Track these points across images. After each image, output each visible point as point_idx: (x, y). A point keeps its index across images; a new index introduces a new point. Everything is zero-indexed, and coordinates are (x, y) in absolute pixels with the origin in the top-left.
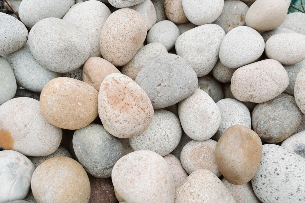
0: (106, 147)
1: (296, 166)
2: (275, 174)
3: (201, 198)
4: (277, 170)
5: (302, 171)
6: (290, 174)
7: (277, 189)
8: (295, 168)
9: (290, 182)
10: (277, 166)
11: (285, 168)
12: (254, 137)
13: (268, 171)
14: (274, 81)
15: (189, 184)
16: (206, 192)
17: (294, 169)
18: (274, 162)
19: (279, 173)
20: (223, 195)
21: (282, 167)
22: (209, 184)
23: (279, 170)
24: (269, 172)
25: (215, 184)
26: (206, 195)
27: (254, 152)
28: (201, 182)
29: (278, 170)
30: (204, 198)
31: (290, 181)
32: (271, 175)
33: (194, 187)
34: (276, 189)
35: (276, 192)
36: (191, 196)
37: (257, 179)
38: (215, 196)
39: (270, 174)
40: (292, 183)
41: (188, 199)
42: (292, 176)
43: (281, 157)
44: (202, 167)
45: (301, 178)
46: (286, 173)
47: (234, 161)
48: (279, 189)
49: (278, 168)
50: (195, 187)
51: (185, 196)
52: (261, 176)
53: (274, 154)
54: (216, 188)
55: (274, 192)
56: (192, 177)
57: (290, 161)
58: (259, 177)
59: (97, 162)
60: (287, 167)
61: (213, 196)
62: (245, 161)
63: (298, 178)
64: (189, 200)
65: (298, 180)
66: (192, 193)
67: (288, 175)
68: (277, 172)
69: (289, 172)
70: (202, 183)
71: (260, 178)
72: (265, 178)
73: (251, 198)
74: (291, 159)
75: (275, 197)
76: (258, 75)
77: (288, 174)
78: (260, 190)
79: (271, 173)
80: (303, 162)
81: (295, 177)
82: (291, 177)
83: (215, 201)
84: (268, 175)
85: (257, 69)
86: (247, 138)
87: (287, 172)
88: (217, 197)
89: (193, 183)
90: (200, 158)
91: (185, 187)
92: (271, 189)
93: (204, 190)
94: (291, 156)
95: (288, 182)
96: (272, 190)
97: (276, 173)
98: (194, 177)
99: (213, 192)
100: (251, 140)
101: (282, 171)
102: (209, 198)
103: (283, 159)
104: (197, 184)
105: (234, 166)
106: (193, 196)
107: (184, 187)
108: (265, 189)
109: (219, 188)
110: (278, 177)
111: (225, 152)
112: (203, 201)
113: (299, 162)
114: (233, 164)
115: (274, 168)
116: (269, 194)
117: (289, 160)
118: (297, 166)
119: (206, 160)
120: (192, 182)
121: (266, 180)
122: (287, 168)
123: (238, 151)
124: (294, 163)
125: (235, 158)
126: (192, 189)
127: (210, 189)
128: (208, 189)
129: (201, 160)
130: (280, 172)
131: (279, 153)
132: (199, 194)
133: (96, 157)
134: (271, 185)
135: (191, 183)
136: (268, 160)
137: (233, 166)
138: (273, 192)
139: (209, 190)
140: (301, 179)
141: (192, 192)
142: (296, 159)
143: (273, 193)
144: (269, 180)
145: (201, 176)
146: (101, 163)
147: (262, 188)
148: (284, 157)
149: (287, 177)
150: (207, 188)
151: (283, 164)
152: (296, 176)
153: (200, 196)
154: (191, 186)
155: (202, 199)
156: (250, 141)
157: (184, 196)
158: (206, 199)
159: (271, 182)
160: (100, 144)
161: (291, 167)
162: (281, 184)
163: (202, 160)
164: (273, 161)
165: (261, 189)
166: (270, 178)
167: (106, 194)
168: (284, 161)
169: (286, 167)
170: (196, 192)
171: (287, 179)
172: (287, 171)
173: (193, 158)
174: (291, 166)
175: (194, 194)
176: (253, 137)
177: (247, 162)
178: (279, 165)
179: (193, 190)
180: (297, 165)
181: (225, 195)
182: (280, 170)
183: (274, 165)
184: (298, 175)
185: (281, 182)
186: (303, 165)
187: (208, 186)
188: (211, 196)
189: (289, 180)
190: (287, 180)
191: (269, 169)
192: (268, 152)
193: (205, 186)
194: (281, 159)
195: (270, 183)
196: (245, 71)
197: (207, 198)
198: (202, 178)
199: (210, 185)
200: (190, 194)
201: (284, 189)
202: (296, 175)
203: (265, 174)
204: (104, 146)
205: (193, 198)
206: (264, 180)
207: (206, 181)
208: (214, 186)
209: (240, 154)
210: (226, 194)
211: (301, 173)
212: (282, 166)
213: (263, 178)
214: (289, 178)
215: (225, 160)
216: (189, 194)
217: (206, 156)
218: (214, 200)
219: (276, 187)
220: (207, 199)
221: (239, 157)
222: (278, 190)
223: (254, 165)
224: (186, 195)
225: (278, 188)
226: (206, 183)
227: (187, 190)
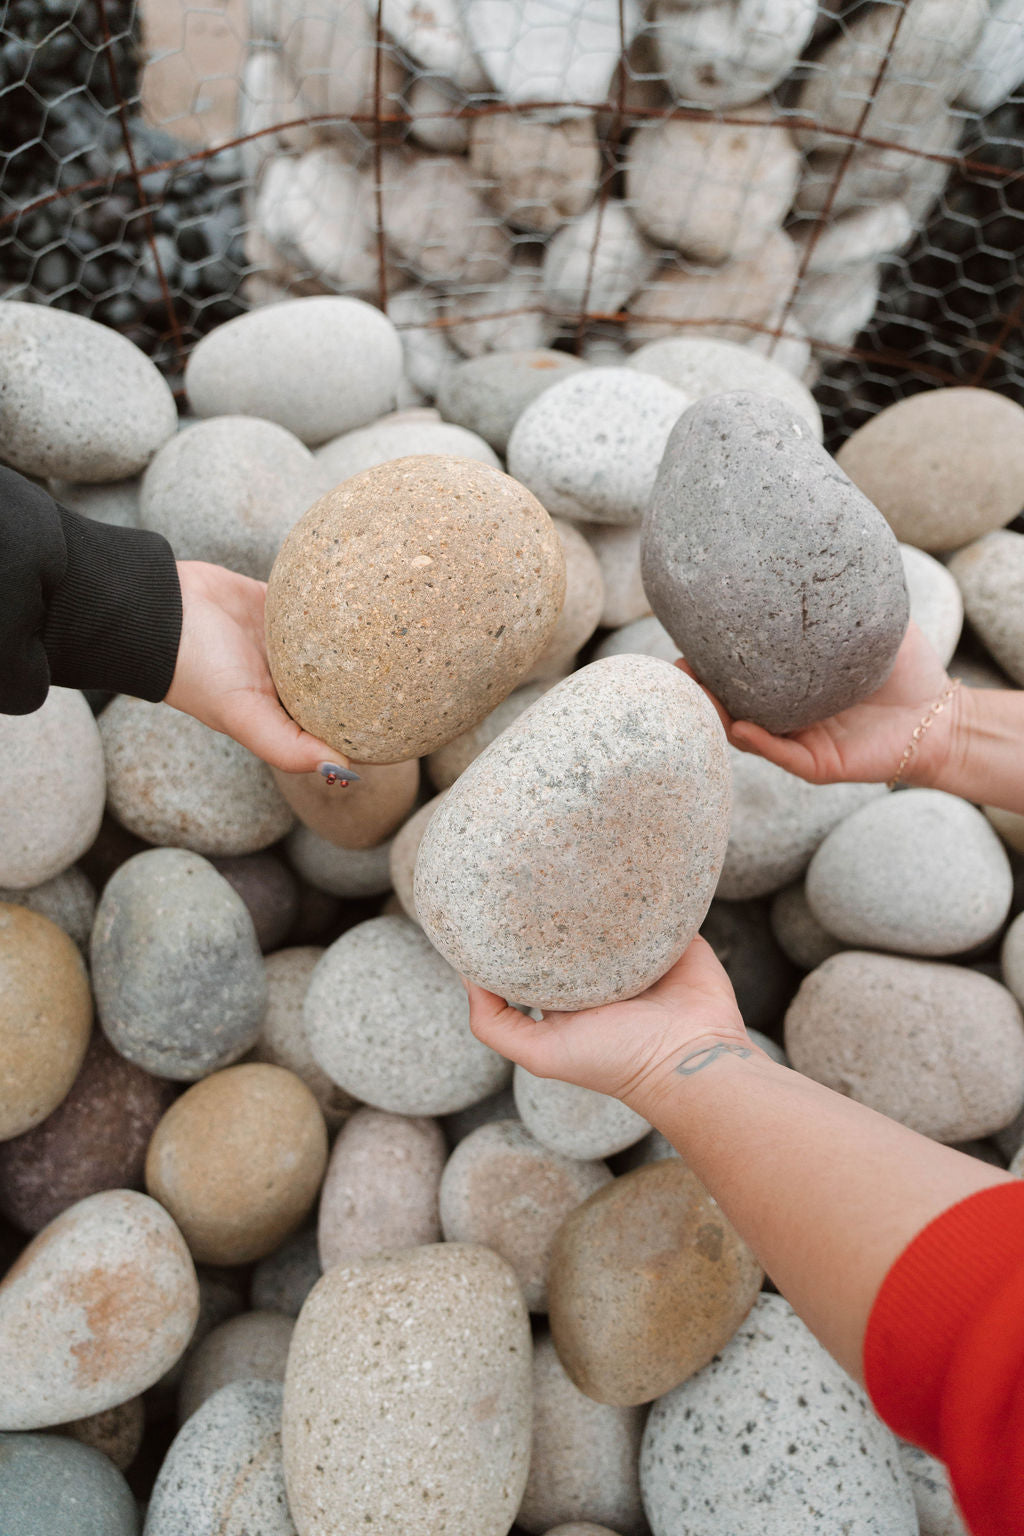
0: (192, 971)
1: (832, 1462)
2: (737, 1444)
3: (405, 1362)
4: (755, 1430)
5: (843, 1497)
6: (791, 1478)
7: (712, 1503)
8: (825, 1468)
9: (771, 1509)
10: (763, 1416)
11: (785, 1444)
12: (734, 1258)
13: (720, 1412)
14: (953, 1083)
15: (401, 1280)
16: (434, 1354)
17: (818, 1468)
18: (762, 1395)
19: (754, 1447)
20: (492, 1405)
21: (780, 1433)
22: (467, 1332)
23: (763, 1435)
24: (722, 1418)
25: (492, 1347)
26: (427, 1365)
27: (697, 1315)
28: (446, 1305)
29: (757, 1435)
30: (413, 1372)
31: (773, 1506)
32: (721, 1436)
33: (409, 1305)
34: (707, 1503)
35: (701, 1511)
36: (374, 1326)
37: (669, 1412)
38: (458, 1392)
39: (720, 1429)
40: (774, 1521)
41: (361, 1329)
42: (792, 1491)
43: (798, 1391)
44: (495, 1245)
45: (820, 1522)
46: (777, 1465)
47: (598, 1305)
48: (719, 1509)
49: (761, 1425)
50: (415, 1307)
51: (356, 1311)
52: (688, 1415)
53: (787, 1360)
54: (486, 1364)
55: (694, 1509)
56: (431, 1262)
57: (822, 1427)
58: (681, 1411)
59: (135, 1008)
60: (798, 1445)
61: (452, 1387)
62: (637, 1329)
63: (810, 1518)
64: (361, 1337)
65: (803, 1523)
66: (389, 1319)
67: (780, 1479)
68: (747, 1439)
69: (791, 1468)
70: (448, 1310)
71: (680, 1418)
72: (696, 1431)
73: (616, 1467)
74: (832, 1424)
75: (689, 1526)
76: (907, 1026)
77: (784, 1473)
78: (657, 1462)
79: (726, 1429)
80: (875, 1465)
81: (799, 1505)
82: (785, 1493)
83: (445, 1406)
84: (710, 1427)
85: (916, 998)
86: (700, 1244)
87: (782, 1463)
88: (461, 1401)
89: (420, 1287)
90: (508, 1206)
91: (383, 1279)
92: (689, 1488)
93: (434, 1342)
94: (844, 1408)
95: (765, 1505)
96: (694, 1492)
97: (741, 1441)
98: (438, 1270)
99: (462, 1372)
100: (714, 1258)
101: (771, 1447)
102: (427, 1383)
103: (802, 1403)
104: (426, 1301)
105: (588, 1321)
106: (382, 1332)
107: (381, 1276)
108: (673, 1474)
109: (495, 1372)
110: (743, 1460)
111: (588, 1244)
112: (401, 1378)
113: (858, 1453)
114: (588, 1309)
115: (749, 1417)
116: (674, 1501)
117: (822, 1421)
118: (835, 1465)
119: (524, 1226)
120: (417, 1280)
121: (694, 1439)
122: (792, 1450)
123: (636, 1274)
124: (834, 1448)
125: (607, 1293)
126: (398, 1305)
127: (459, 1352)
128: (453, 1349)
129: (507, 1214)
130: (761, 1447)
131: (804, 1368)
132: (409, 1343)
133: (139, 989)
134: (698, 1473)
135: (413, 1283)
136: (745, 1370)
137: (583, 1318)
138: (692, 1503)
139: (454, 1354)
140: (818, 1529)
141: (392, 1317)
142: (856, 1435)
143: (690, 1509)
144: (705, 1450)
145: (465, 1281)
146: (147, 1018)
147: (666, 1461)
148: (814, 1396)
149: (771, 1483)
150: (450, 1344)
151: (789, 1422)
152: (805, 1503)
153: (403, 1353)
154: (402, 1291)
155: (403, 1367)
156: (708, 1264)
157: (355, 1307)
158: (417, 1375)
159: (705, 1461)
160: (173, 950)
161: (812, 1453)
162: (735, 1497)
163: (513, 1219)
164: (761, 1388)
165: (661, 1461)
166: (711, 1444)
167: (127, 1127)
168: (801, 1411)
169: (792, 1439)
170: (402, 1329)
171: (769, 1492)
172: (789, 1459)
173: (484, 1187)
174: (815, 1450)
175: (388, 1328)
176: (730, 1255)
177: (645, 1335)
178: (773, 1419)
179: (398, 1310)
180: (839, 1459)
181: (502, 1412)
182: (763, 1440)
183: (756, 1404)
184: (817, 1505)
185: (741, 1487)
186: (862, 1479)
187: (462, 1337)
188: (443, 1382)
189: (773, 1500)
190: (765, 1496)
191: (731, 1406)
192: (768, 1338)
193: (447, 1330)
194: (796, 1400)
195: (699, 1461)
196: (869, 978)
197: (422, 1375)
198: (462, 1293)
199: (469, 1339)
200: (378, 1316)
201: (735, 1523)
202: (809, 1500)
203: (705, 1415)
204: (186, 967)
205: (376, 1340)
206: (688, 1438)
207: (468, 1314)
208: (485, 1351)
209: (634, 1290)
210: (509, 1410)
211: (836, 1504)
212: (780, 1426)
213: (691, 1427)
214: (776, 1494)
215: (572, 1276)
216: (374, 1316)
217: (535, 1212)
218: (445, 1402)
219: (711, 1495)
220: (419, 1380)
221: (626, 1300)
222: (712, 1510)
223: (669, 1360)
224: (364, 1312)
225: (717, 1502)
226: (462, 1320)
227: (377, 1296)
